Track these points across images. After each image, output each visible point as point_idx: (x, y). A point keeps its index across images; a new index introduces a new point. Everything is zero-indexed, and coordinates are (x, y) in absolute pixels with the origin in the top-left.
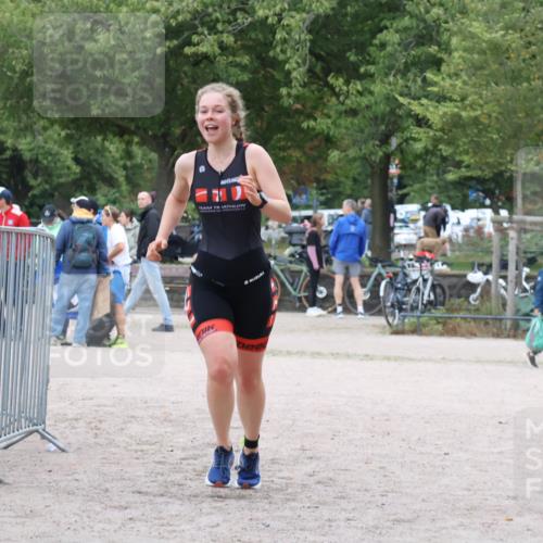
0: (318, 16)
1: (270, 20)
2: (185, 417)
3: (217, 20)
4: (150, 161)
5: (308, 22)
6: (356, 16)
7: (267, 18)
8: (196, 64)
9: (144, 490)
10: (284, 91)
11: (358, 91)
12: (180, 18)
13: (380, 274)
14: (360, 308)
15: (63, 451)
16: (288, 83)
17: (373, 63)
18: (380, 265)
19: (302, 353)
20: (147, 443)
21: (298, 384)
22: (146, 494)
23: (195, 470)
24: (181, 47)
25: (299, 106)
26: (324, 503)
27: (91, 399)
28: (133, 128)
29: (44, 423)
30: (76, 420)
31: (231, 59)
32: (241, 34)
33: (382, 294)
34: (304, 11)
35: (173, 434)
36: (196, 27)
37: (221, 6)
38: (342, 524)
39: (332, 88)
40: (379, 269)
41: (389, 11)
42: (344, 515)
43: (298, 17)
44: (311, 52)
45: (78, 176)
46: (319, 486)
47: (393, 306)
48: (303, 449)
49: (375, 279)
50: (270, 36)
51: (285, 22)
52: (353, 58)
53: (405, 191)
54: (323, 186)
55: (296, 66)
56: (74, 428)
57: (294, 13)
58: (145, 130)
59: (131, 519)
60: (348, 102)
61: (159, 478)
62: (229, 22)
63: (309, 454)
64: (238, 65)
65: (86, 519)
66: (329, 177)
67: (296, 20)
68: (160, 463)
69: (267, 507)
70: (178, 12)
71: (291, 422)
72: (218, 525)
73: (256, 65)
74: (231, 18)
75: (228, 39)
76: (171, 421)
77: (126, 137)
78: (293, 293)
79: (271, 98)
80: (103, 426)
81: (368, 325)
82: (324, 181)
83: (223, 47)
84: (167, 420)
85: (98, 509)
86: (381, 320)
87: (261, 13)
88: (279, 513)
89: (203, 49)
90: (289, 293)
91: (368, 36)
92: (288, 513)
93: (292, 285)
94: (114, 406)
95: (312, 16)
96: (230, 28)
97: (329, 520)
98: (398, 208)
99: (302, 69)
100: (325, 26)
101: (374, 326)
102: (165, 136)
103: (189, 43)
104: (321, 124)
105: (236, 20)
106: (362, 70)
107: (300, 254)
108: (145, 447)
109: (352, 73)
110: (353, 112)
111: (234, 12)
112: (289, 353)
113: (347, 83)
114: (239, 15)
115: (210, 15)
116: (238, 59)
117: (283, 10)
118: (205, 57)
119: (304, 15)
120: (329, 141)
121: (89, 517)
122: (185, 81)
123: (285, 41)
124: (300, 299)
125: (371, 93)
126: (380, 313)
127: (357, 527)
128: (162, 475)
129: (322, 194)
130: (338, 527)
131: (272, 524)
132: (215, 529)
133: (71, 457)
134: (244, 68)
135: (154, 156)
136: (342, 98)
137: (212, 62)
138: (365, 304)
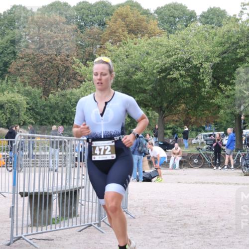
0: (215, 64)
1: (198, 65)
2: (175, 206)
3: (179, 66)
4: (155, 116)
5: (211, 66)
6: (228, 63)
7: (197, 65)
8: (172, 82)
9: (164, 231)
10: (203, 90)
11: (230, 89)
12: (166, 66)
13: (239, 154)
14: (232, 167)
15: (134, 218)
16: (205, 87)
17: (235, 79)
18: (239, 151)
19: (213, 183)
20: (163, 215)
21: (214, 194)
22: (165, 233)
23: (181, 225)
24: (166, 76)
25: (208, 96)
26: (230, 236)
27: (141, 200)
28: (150, 105)
29: (127, 208)
30: (137, 207)
31: (184, 79)
32: (187, 70)
33: (240, 161)
34: (210, 62)
35: (172, 212)
36: (171, 69)
37: (180, 61)
38: (237, 243)
39: (220, 88)
40: (239, 152)
41: (240, 61)
42: (237, 240)
43: (208, 64)
44: (213, 76)
45: (130, 122)
46: (227, 230)
47: (245, 166)
48: (219, 217)
49: (238, 156)
50: (198, 71)
51: (204, 66)
52: (227, 79)
53: (246, 125)
54: (216, 124)
55: (208, 81)
56: (137, 210)
57: (206, 63)
58: (154, 105)
59: (161, 242)
60: (226, 93)
61: (169, 227)
62: (183, 67)
63: (221, 218)
64: (186, 81)
65: (145, 242)
66: (218, 120)
67: (207, 65)
68: (168, 222)
69: (209, 237)
70: (165, 64)
71: (213, 207)
72: (192, 244)
73: (193, 81)
74: (184, 65)
75: (183, 72)
76: (170, 207)
77: (147, 108)
78: (208, 162)
79: (198, 93)
80: (147, 209)
81: (235, 173)
82: (216, 122)
83: (181, 75)
84: (169, 207)
85: (149, 238)
86: (241, 171)
87: (195, 63)
88: (214, 240)
89: (174, 76)
90: (207, 162)
91: (233, 70)
92: (217, 240)
93: (207, 159)
94: (149, 202)
95: (213, 64)
96: (184, 69)
97: (233, 242)
98: (244, 131)
99: (210, 82)
100: (217, 67)
101: (238, 173)
102: (161, 107)
103: (169, 74)
104: (216, 101)
105: (186, 66)
106: (231, 82)
107: (210, 148)
108: (162, 217)
109: (228, 83)
110: (228, 97)
111: (185, 63)
112: (208, 183)
113: (226, 86)
114: (187, 64)
115: (176, 64)
116: (186, 79)
117: (202, 62)
118: (175, 79)
119: (210, 63)
120: (219, 107)
121: (146, 241)
122: (168, 88)
123: (203, 72)
124: (210, 163)
125: (234, 90)
126: (240, 168)
127: (243, 245)
128: (170, 226)
129: (216, 127)
130: (236, 245)
131: (212, 244)
132: (191, 246)
133: (137, 220)
134: (188, 82)
135: (157, 114)
136: (224, 92)
137: (177, 81)
138: (234, 165)
